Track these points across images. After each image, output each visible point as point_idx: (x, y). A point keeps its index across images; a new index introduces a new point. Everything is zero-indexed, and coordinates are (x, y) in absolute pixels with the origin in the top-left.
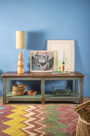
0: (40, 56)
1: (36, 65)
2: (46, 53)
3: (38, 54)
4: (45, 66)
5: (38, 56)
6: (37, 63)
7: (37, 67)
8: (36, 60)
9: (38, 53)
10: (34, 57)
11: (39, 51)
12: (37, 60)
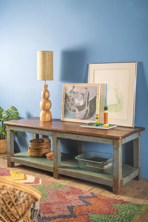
0: (77, 93)
1: (70, 109)
2: (86, 88)
3: (74, 90)
4: (83, 112)
5: (74, 93)
6: (72, 105)
7: (72, 113)
8: (71, 101)
9: (74, 87)
10: (69, 94)
11: (76, 85)
12: (73, 99)
